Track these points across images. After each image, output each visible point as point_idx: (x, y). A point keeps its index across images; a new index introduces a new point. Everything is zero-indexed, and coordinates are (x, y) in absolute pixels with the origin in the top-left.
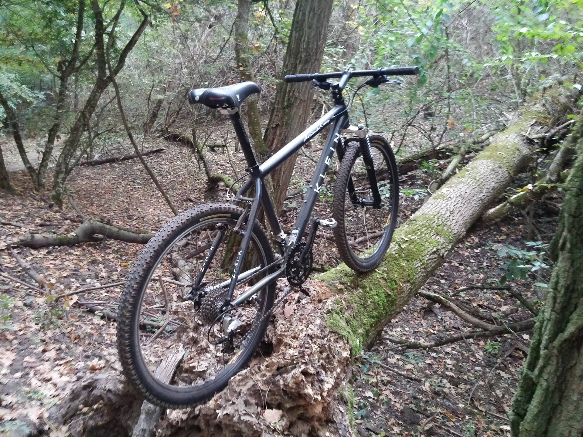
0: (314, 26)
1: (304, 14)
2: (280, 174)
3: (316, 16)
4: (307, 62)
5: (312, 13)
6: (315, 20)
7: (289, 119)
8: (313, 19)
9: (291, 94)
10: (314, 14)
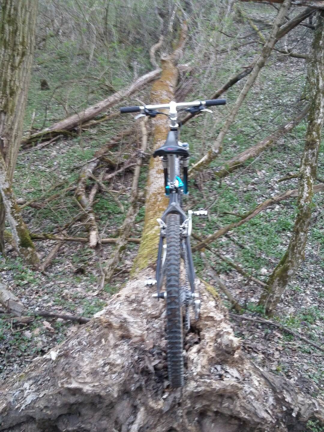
0: (27, 22)
1: (16, 9)
2: (10, 156)
3: (28, 14)
4: (23, 54)
5: (24, 10)
6: (28, 16)
7: (13, 106)
8: (25, 15)
9: (12, 83)
10: (26, 11)
